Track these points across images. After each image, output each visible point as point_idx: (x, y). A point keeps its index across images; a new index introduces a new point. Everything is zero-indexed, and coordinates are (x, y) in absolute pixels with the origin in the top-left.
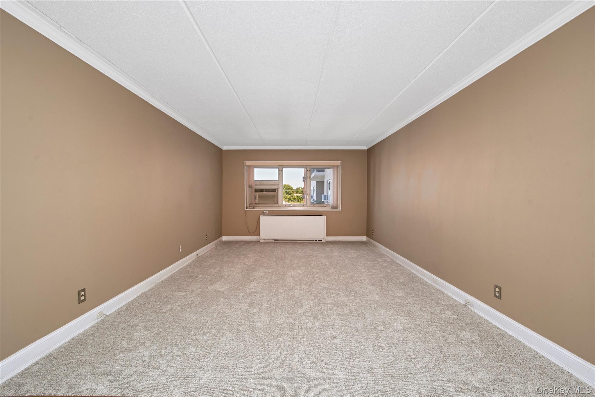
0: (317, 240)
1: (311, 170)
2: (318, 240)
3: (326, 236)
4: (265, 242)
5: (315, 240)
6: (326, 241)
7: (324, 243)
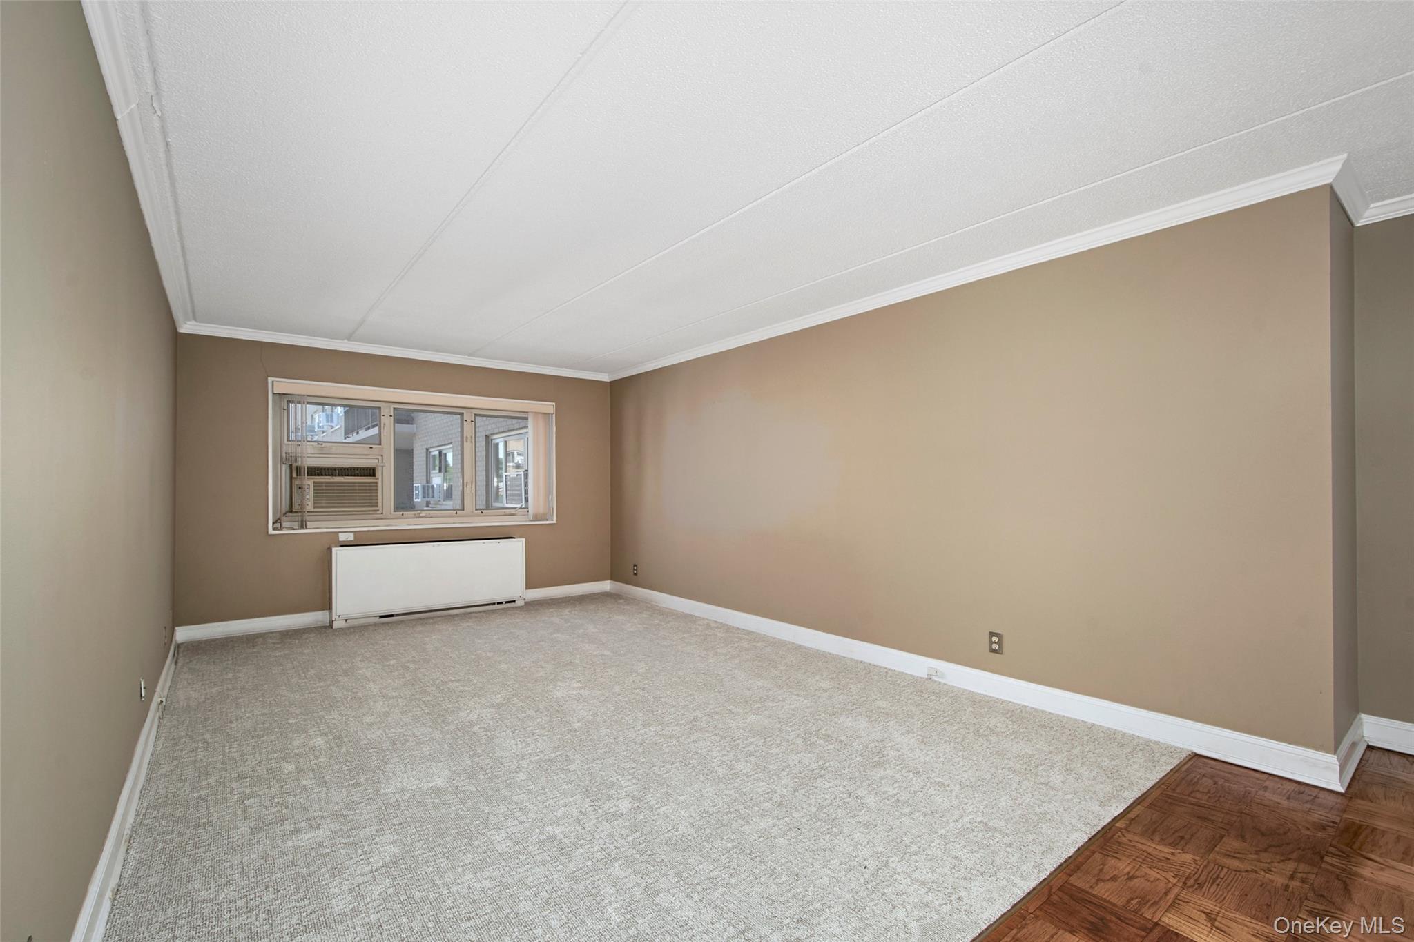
0: (502, 603)
1: (475, 420)
2: (507, 602)
3: (526, 589)
4: (349, 628)
5: (498, 603)
6: (526, 603)
7: (519, 607)
